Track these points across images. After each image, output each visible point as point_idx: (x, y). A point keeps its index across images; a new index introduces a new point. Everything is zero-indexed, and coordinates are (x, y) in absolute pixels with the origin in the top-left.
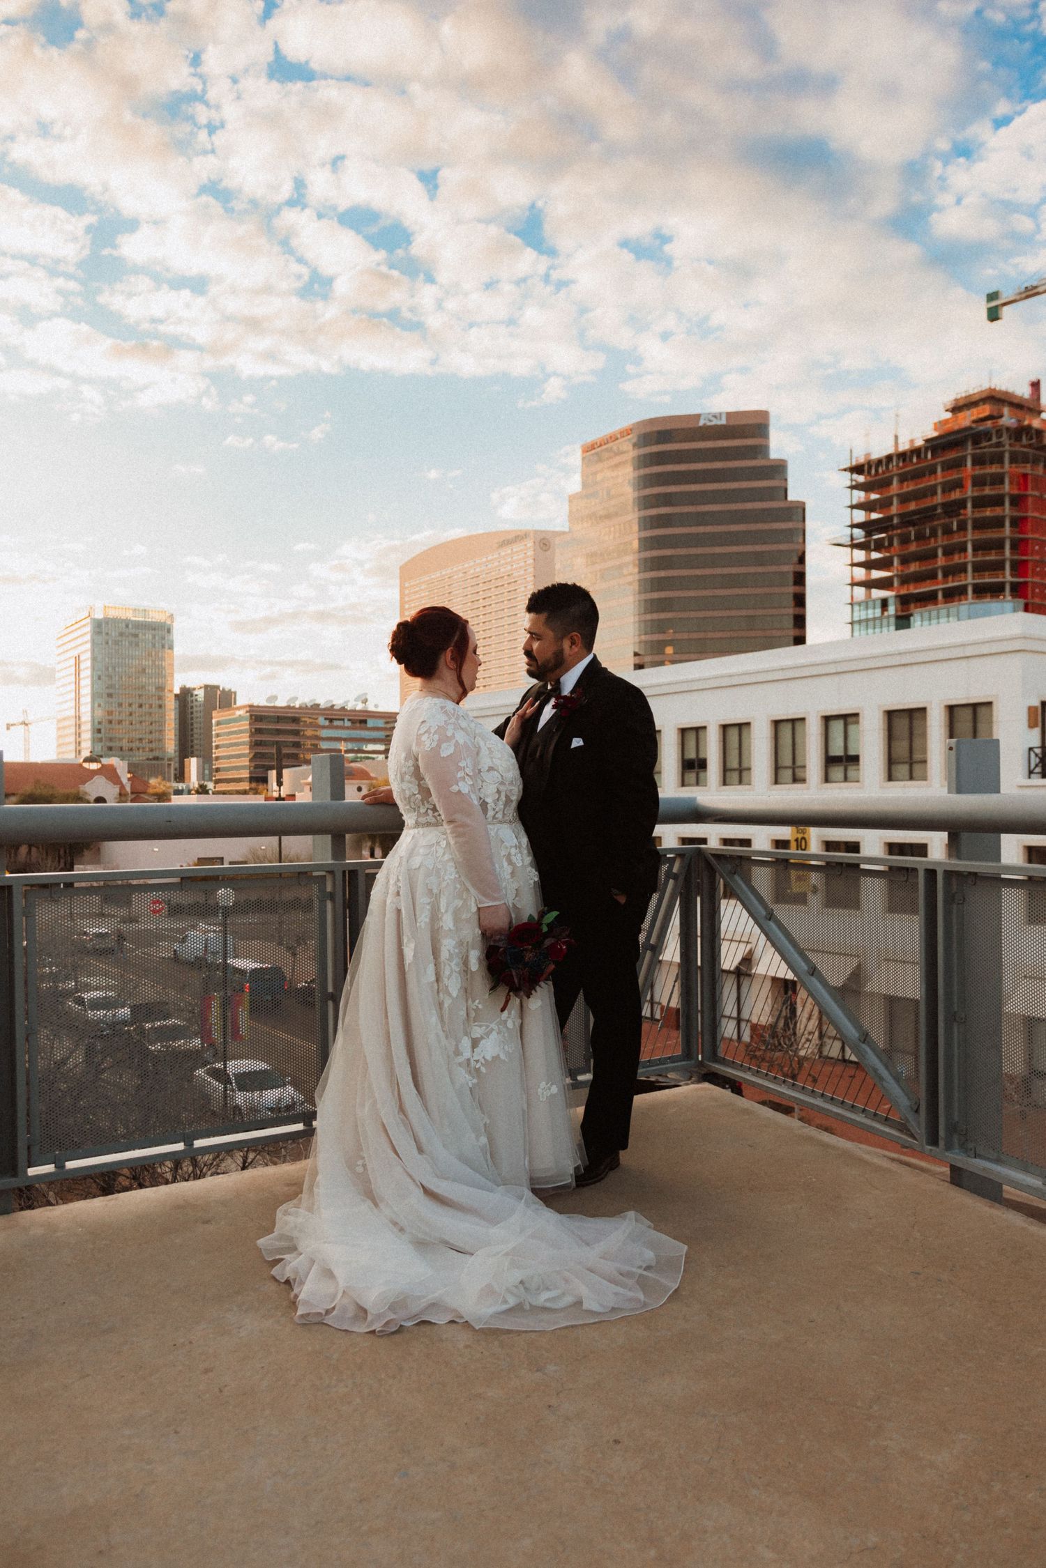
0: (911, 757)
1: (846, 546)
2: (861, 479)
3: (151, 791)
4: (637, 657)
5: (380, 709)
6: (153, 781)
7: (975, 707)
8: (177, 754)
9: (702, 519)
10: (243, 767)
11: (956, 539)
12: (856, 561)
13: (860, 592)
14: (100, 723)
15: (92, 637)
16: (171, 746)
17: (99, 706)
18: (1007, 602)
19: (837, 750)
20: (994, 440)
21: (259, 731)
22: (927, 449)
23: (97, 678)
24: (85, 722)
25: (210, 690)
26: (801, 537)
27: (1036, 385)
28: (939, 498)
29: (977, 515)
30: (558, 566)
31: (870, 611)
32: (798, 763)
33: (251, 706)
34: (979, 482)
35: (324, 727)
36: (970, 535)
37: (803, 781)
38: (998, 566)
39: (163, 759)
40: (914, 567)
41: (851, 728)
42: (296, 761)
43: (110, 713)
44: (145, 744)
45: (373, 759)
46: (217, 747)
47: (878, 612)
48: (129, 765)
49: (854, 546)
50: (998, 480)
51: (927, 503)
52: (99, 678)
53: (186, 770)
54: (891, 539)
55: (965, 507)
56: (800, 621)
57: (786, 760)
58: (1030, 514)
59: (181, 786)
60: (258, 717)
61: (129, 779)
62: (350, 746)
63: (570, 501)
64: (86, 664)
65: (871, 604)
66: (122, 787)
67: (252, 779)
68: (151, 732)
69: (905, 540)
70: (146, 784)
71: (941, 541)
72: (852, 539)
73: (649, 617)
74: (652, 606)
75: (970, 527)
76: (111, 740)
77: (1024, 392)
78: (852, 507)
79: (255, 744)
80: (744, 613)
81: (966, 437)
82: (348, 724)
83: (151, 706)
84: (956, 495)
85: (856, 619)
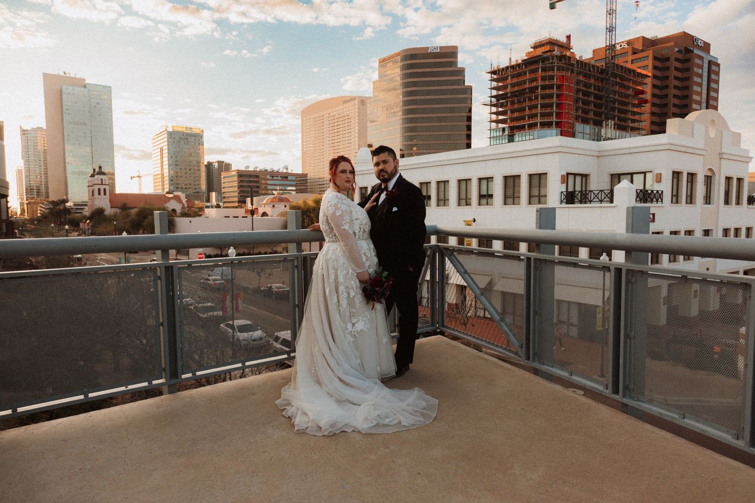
0: (514, 196)
1: (488, 105)
2: (495, 77)
3: (196, 206)
4: (401, 152)
5: (293, 172)
6: (196, 202)
7: (540, 175)
8: (206, 190)
9: (429, 93)
10: (235, 196)
11: (534, 103)
12: (492, 112)
13: (494, 125)
14: (172, 177)
15: (168, 139)
16: (204, 187)
17: (172, 169)
18: (554, 131)
19: (484, 192)
20: (551, 61)
21: (242, 181)
22: (523, 64)
23: (170, 157)
24: (166, 176)
25: (220, 163)
26: (470, 101)
27: (569, 37)
28: (527, 86)
29: (543, 93)
30: (368, 112)
31: (498, 133)
32: (468, 198)
33: (238, 170)
34: (544, 79)
35: (269, 180)
36: (540, 101)
37: (470, 205)
38: (551, 114)
39: (200, 193)
40: (516, 115)
41: (490, 183)
42: (258, 194)
43: (177, 173)
44: (192, 186)
45: (291, 193)
46: (224, 188)
47: (501, 133)
48: (186, 195)
49: (492, 105)
50: (552, 78)
51: (522, 87)
52: (171, 157)
53: (211, 197)
54: (507, 102)
55: (538, 90)
56: (469, 137)
57: (463, 196)
58: (564, 93)
59: (208, 204)
60: (241, 175)
61: (186, 201)
62: (281, 188)
63: (373, 84)
64: (165, 151)
65: (498, 130)
66: (183, 205)
67: (239, 202)
68: (195, 181)
69: (513, 103)
70: (194, 204)
71: (528, 103)
72: (491, 102)
73: (406, 134)
74: (407, 130)
75: (539, 98)
76: (177, 184)
77: (563, 40)
78: (491, 89)
79: (240, 187)
80: (446, 133)
81: (539, 60)
82: (280, 178)
83: (194, 170)
84: (534, 84)
85: (492, 136)
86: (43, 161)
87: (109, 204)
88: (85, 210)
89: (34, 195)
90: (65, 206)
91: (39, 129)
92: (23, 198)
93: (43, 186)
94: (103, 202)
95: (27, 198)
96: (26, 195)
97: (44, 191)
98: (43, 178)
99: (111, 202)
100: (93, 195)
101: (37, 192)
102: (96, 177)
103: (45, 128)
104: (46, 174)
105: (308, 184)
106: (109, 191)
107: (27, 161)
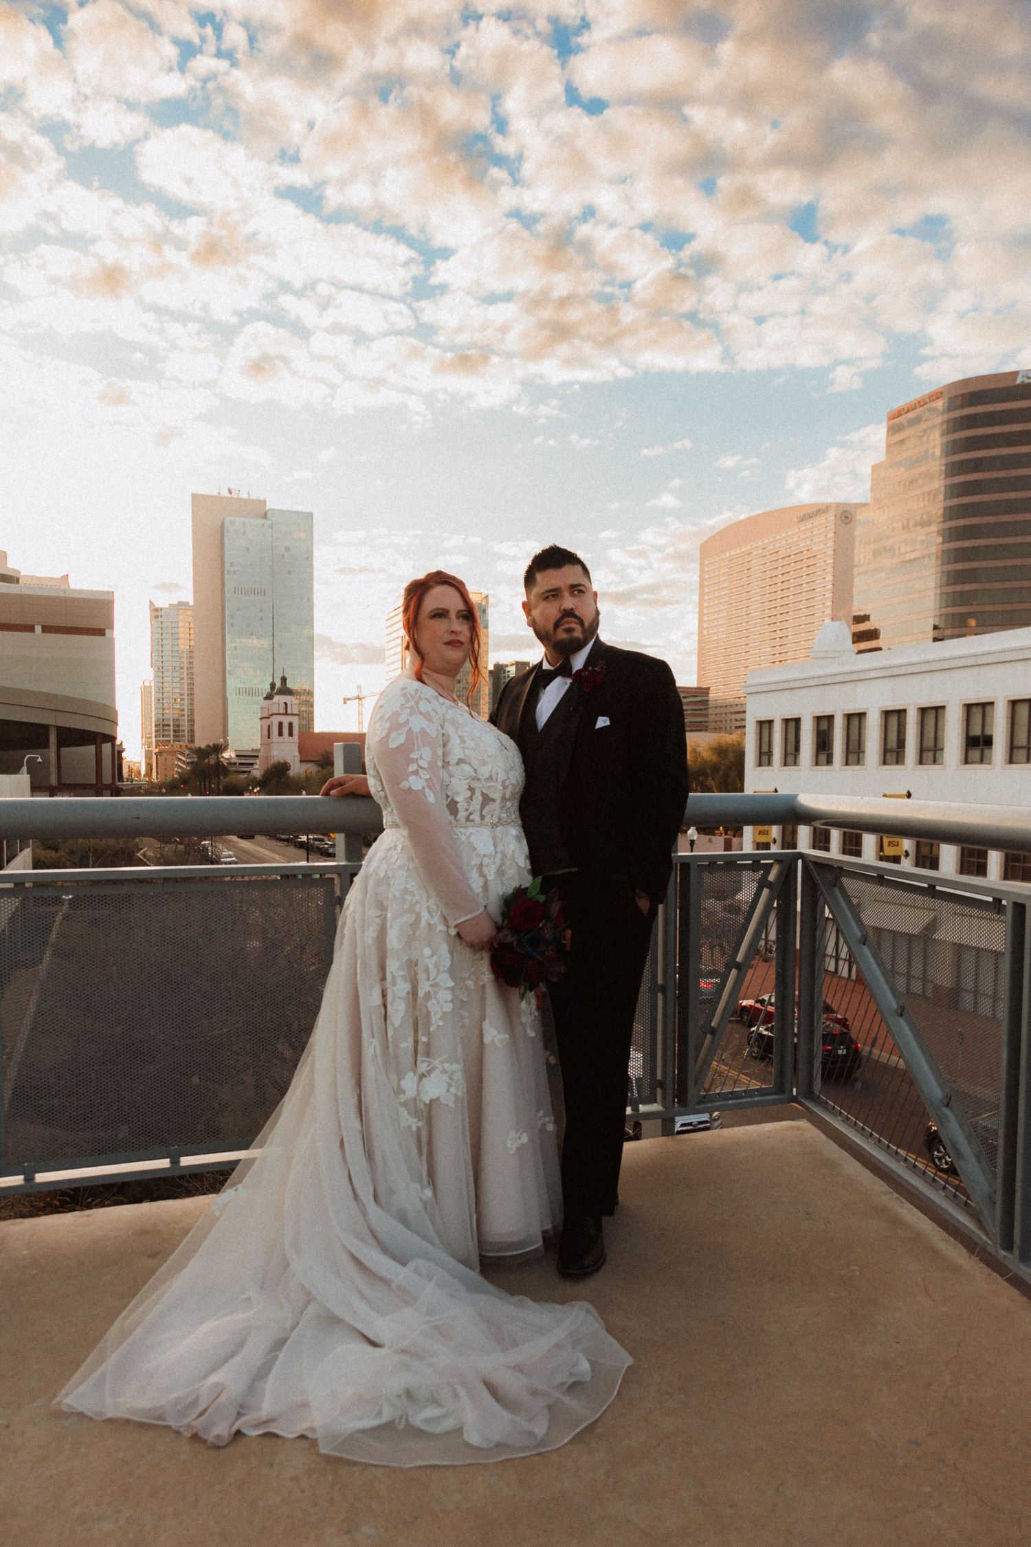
4: (937, 631)
73: (951, 589)
74: (955, 578)
86: (188, 669)
87: (297, 753)
88: (256, 767)
89: (169, 736)
90: (218, 758)
91: (182, 605)
92: (151, 743)
93: (186, 718)
94: (287, 751)
95: (156, 741)
96: (156, 736)
97: (186, 728)
98: (186, 702)
99: (301, 750)
100: (269, 737)
101: (174, 731)
102: (276, 698)
103: (191, 603)
104: (191, 694)
105: (711, 711)
106: (299, 727)
107: (160, 670)
